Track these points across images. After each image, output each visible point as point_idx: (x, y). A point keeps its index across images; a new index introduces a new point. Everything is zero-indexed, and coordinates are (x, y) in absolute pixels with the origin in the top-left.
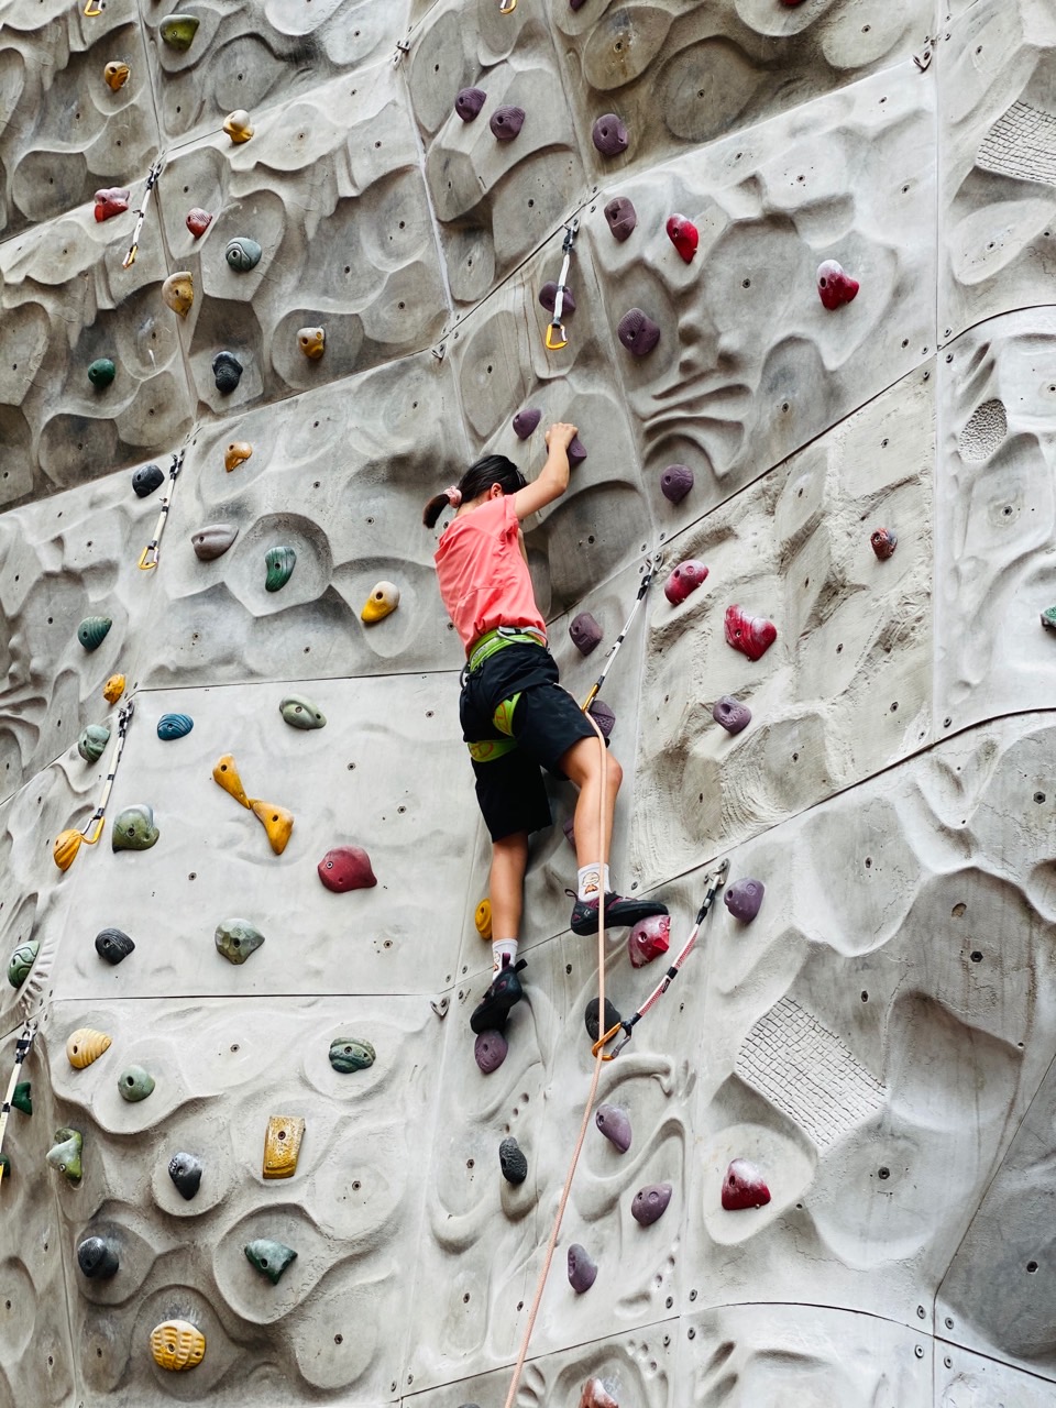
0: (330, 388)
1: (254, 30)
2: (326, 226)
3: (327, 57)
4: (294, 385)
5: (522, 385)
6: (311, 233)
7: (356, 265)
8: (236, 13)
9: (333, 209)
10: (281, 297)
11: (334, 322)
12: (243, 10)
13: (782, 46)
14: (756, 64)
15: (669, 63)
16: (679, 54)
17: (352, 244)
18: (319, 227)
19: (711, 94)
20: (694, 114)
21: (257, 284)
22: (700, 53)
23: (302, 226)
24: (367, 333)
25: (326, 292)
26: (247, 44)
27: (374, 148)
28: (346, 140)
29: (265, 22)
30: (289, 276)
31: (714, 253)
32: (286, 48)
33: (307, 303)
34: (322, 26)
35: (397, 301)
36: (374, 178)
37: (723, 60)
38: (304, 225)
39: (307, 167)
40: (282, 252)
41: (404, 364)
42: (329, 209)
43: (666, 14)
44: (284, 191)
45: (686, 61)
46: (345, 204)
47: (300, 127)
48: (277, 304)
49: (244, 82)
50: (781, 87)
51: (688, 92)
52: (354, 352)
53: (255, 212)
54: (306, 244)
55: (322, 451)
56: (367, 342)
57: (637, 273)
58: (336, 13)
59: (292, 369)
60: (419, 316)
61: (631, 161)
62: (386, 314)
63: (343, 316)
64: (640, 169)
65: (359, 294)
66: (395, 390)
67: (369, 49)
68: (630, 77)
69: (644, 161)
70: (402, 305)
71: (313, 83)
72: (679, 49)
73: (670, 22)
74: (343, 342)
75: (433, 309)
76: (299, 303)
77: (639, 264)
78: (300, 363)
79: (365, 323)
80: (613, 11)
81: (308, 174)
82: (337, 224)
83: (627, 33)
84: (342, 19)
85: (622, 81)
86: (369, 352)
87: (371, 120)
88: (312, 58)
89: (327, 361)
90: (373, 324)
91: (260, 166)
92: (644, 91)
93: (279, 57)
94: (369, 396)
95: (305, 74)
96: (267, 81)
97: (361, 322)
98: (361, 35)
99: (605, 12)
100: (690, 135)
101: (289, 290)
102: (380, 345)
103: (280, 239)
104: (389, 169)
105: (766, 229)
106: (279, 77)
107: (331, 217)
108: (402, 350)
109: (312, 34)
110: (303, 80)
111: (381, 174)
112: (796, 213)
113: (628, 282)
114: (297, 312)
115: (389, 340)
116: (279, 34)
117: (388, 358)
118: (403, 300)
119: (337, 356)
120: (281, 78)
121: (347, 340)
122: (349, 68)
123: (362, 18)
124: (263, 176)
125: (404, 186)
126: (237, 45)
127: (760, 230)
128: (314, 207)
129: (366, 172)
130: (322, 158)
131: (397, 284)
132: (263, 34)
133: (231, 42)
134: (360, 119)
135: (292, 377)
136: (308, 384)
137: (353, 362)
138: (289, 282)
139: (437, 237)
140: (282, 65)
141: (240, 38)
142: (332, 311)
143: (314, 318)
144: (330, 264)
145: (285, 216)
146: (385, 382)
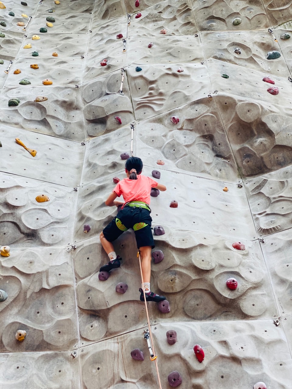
0: (24, 354)
1: (15, 221)
2: (34, 295)
3: (41, 239)
4: (8, 348)
5: (113, 380)
6: (28, 296)
7: (42, 311)
8: (9, 214)
9: (38, 291)
10: (10, 315)
11: (31, 330)
12: (12, 213)
13: (228, 301)
14: (218, 302)
15: (188, 292)
16: (191, 290)
17: (42, 304)
18: (31, 295)
19: (201, 306)
20: (194, 310)
21: (3, 308)
22: (199, 293)
23: (25, 293)
24: (44, 338)
25: (28, 318)
26: (10, 224)
27: (58, 275)
28: (48, 269)
29: (20, 220)
30: (15, 308)
31: (211, 362)
32: (26, 231)
33: (20, 320)
34: (41, 229)
35: (58, 330)
36: (56, 285)
37: (207, 297)
38: (26, 293)
39: (33, 274)
40: (15, 300)
41: (56, 354)
42: (37, 290)
43: (190, 277)
44: (22, 279)
45: (193, 293)
46: (43, 290)
47: (31, 259)
48: (8, 317)
49: (6, 236)
50: (224, 312)
51: (193, 303)
52: (37, 343)
53: (7, 282)
54: (25, 299)
55: (20, 380)
56: (43, 341)
57: (176, 358)
58: (46, 226)
59: (9, 342)
60: (65, 338)
61: (170, 317)
62: (53, 334)
63: (35, 329)
64: (174, 321)
65: (41, 323)
66: (51, 362)
67: (57, 242)
68: (174, 291)
69: (175, 318)
70: (59, 332)
71: (33, 245)
72: (192, 288)
73: (191, 280)
74: (33, 339)
75: (72, 337)
76: (17, 319)
77: (178, 355)
78: (12, 341)
79: (44, 335)
80: (171, 269)
81: (32, 277)
82: (38, 296)
83: (175, 278)
84: (48, 229)
85: (171, 291)
86: (42, 345)
87: (58, 266)
88: (34, 237)
89: (24, 343)
90: (47, 336)
91: (14, 268)
92: (178, 297)
93: (22, 233)
94: (41, 362)
95: (30, 241)
96: (16, 239)
97: (43, 334)
98: (54, 236)
99: (168, 269)
100: (192, 316)
101: (14, 313)
102: (48, 344)
103: (16, 295)
104: (62, 284)
105: (230, 361)
106: (20, 239)
107: (37, 293)
108: (57, 348)
109: (37, 230)
110: (29, 242)
111: (59, 284)
112: (242, 359)
113: (172, 360)
114: (17, 322)
115: (52, 343)
116: (25, 226)
117: (50, 349)
118: (60, 330)
119: (29, 343)
120: (21, 239)
121: (35, 338)
122: (48, 245)
123: (55, 231)
124: (14, 271)
125: (66, 291)
126: (6, 223)
127: (228, 360)
128: (32, 288)
129: (53, 282)
130: (38, 272)
131: (59, 324)
132: (18, 224)
133: (4, 222)
134: (54, 264)
135: (8, 345)
136: (14, 350)
137: (35, 347)
138: (15, 310)
139: (77, 312)
140: (22, 236)
141: (8, 221)
142: (31, 326)
143: (23, 327)
144: (31, 308)
145: (21, 288)
146: (47, 358)
